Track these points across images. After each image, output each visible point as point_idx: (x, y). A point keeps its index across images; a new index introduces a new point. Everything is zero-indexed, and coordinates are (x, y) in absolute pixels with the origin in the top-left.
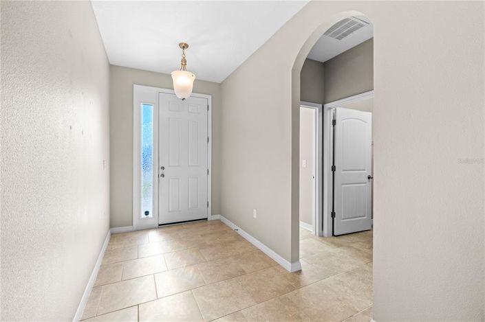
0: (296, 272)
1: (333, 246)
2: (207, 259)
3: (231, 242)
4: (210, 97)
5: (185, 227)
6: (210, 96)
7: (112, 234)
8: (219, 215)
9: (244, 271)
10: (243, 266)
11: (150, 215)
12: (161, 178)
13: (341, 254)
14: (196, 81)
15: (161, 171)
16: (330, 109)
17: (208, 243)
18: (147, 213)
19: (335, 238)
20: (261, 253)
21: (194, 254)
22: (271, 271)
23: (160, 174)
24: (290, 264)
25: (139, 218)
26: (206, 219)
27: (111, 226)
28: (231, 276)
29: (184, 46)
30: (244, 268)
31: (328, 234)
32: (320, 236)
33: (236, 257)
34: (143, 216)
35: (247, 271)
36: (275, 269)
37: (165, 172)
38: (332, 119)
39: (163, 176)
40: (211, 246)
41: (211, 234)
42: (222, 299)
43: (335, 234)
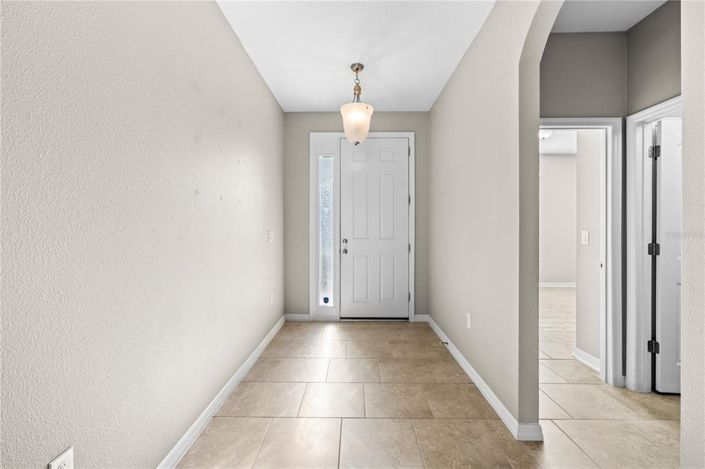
0: (528, 443)
1: (643, 412)
2: (383, 379)
3: (431, 361)
4: (411, 135)
5: (373, 326)
6: (413, 134)
7: (286, 321)
8: (428, 316)
9: (430, 413)
10: (432, 405)
11: (331, 304)
12: (343, 255)
13: (660, 436)
14: (375, 114)
15: (344, 246)
16: (643, 123)
17: (395, 355)
18: (326, 300)
19: (658, 398)
20: (475, 389)
21: (368, 367)
22: (480, 426)
23: (342, 248)
24: (517, 423)
25: (316, 305)
26: (408, 319)
27: (286, 310)
28: (407, 415)
29: (358, 68)
30: (432, 409)
31: (638, 385)
32: (616, 385)
33: (428, 387)
34: (322, 303)
35: (435, 414)
36: (488, 425)
37: (348, 246)
38: (649, 144)
39: (346, 251)
40: (397, 360)
41: (405, 342)
42: (378, 446)
43: (659, 388)
